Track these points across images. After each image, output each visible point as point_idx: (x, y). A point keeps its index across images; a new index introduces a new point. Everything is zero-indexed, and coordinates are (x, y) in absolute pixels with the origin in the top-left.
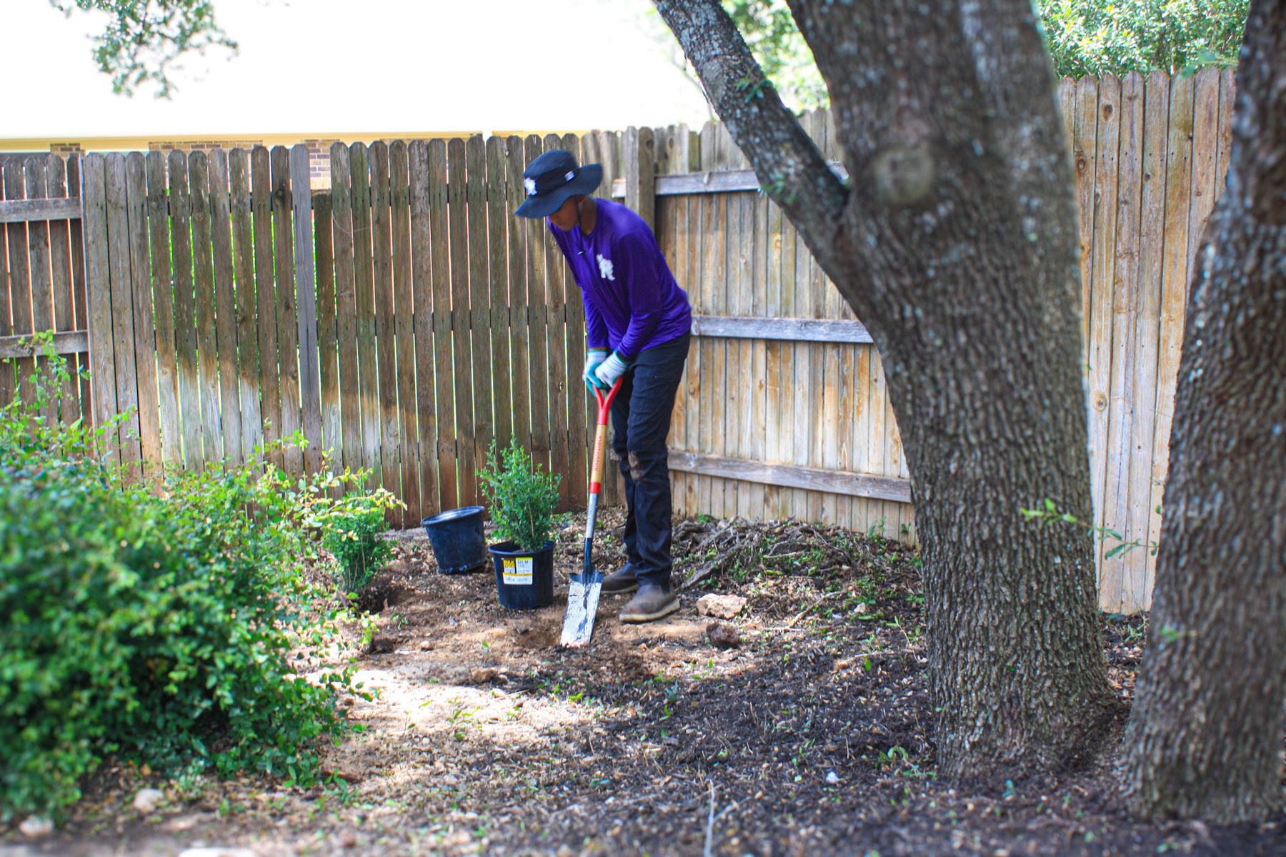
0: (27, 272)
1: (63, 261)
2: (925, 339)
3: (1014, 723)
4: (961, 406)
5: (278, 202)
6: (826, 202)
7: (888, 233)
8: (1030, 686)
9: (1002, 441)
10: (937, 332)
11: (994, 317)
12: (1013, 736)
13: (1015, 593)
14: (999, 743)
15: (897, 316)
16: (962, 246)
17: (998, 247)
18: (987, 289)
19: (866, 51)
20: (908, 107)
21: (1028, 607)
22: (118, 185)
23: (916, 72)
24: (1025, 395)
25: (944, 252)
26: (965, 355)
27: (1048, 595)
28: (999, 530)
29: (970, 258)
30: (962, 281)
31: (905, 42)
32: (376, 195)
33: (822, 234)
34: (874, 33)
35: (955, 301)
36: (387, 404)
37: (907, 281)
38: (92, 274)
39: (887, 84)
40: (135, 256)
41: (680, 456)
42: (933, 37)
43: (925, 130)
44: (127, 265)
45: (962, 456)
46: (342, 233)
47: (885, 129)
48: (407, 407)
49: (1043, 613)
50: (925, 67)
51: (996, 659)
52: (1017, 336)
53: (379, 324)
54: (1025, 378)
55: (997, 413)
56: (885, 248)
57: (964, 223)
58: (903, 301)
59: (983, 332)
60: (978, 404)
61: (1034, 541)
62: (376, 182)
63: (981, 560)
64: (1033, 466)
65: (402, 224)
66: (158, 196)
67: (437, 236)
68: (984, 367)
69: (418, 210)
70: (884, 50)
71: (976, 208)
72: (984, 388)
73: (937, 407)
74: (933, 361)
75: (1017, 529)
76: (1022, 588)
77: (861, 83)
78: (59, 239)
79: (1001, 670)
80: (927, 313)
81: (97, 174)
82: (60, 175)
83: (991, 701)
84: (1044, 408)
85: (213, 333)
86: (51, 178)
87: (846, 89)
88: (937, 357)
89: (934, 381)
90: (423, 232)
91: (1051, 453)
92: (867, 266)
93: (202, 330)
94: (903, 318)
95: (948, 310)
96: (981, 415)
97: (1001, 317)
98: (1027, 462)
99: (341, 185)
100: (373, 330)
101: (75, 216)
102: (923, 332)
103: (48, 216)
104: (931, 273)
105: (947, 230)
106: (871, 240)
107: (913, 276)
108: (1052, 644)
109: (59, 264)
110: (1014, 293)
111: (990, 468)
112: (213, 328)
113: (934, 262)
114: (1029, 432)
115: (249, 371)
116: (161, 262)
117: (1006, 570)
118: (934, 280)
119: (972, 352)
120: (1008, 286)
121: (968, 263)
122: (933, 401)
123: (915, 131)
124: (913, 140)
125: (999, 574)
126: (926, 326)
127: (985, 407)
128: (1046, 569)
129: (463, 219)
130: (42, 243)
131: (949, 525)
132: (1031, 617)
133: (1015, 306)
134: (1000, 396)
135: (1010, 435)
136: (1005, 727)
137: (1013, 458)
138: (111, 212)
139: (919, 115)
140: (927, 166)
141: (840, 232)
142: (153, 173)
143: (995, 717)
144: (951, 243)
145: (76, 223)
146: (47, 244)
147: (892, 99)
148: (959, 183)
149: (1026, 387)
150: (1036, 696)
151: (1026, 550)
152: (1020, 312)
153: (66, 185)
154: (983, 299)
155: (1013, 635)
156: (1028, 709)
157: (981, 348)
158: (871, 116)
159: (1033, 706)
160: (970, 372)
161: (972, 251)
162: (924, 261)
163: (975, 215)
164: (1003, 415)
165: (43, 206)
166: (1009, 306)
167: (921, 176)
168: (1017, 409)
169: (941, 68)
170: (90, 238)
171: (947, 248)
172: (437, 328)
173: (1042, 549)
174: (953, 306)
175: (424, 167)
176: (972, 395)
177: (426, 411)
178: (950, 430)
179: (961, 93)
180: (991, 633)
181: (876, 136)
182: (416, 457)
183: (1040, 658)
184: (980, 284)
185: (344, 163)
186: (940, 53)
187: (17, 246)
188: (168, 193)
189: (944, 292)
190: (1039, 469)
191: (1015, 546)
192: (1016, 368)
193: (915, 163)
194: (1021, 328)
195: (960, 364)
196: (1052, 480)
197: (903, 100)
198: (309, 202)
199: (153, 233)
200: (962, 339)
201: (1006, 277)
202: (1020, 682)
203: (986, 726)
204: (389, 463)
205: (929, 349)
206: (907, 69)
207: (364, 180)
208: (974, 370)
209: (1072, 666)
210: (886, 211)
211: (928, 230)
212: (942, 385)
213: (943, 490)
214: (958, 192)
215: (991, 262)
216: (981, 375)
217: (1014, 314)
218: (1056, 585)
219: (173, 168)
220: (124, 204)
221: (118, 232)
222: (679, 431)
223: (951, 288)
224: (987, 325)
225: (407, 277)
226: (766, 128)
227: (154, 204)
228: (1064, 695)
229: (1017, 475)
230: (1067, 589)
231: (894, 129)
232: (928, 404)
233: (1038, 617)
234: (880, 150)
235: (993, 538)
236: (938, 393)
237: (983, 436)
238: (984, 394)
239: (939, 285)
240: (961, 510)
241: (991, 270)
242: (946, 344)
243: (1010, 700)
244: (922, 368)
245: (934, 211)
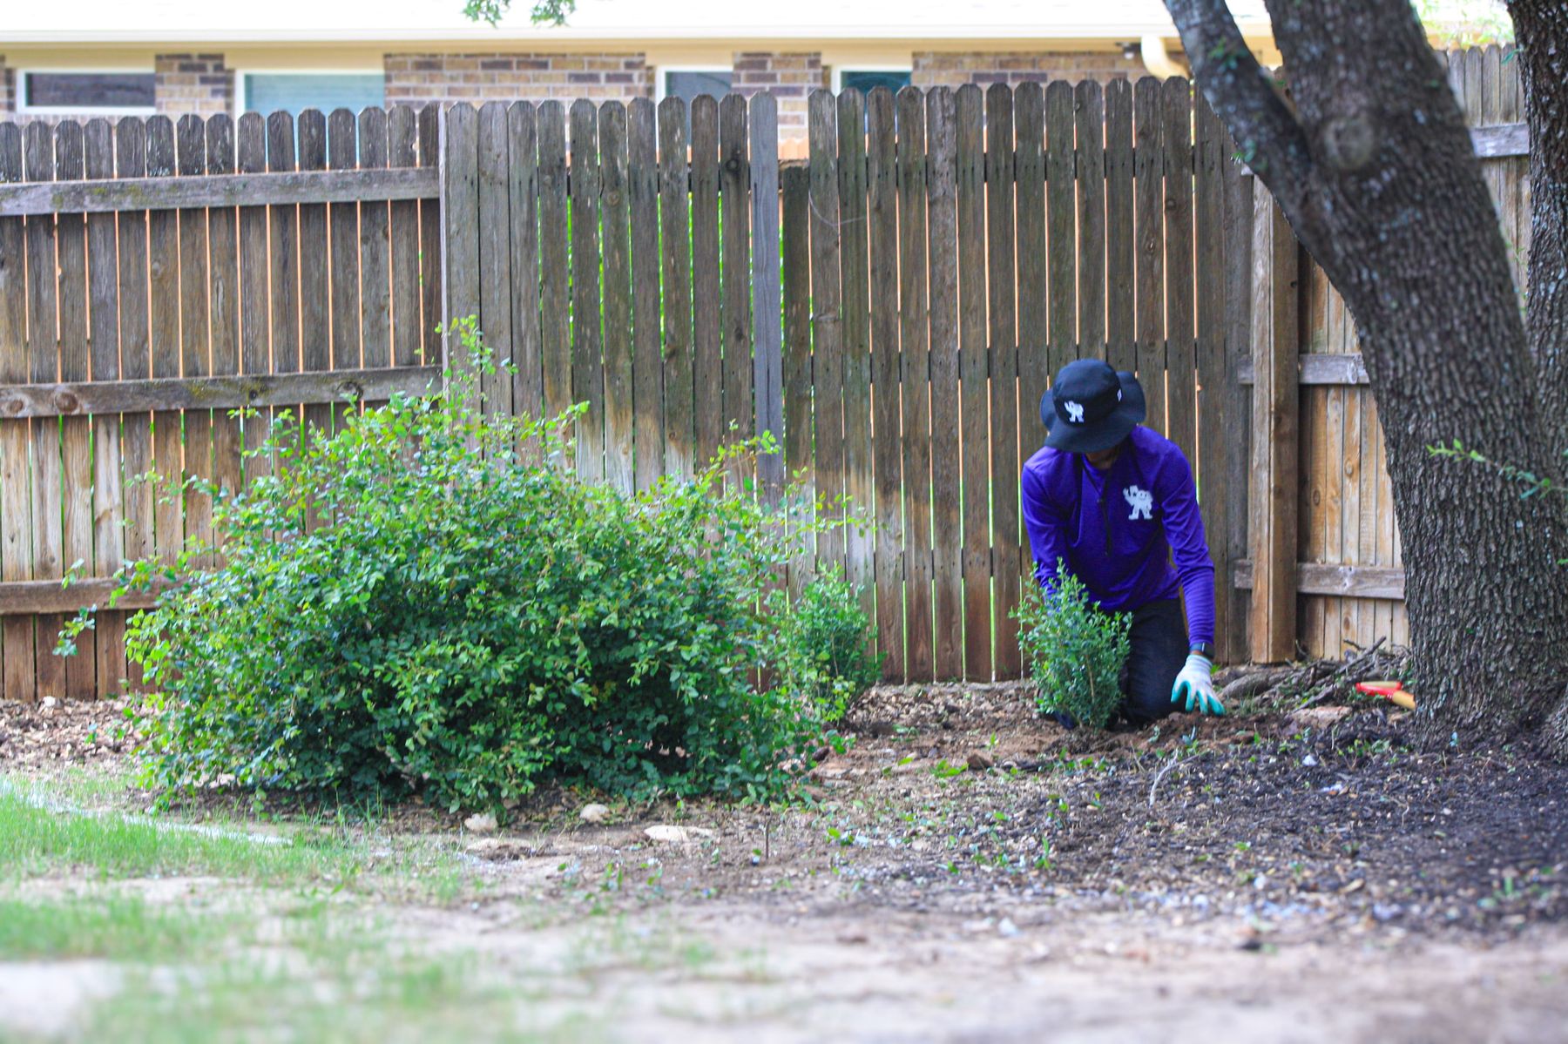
0: (356, 275)
1: (409, 261)
2: (1382, 302)
3: (1476, 686)
4: (1416, 368)
5: (729, 178)
6: (1296, 170)
7: (1341, 198)
8: (1490, 650)
9: (1456, 401)
10: (1393, 296)
11: (1445, 279)
12: (1473, 701)
13: (1473, 557)
14: (1462, 709)
15: (1355, 280)
16: (1410, 211)
17: (1446, 212)
18: (1437, 253)
19: (1307, 28)
20: (1346, 80)
21: (1485, 569)
22: (496, 150)
23: (1353, 48)
24: (1479, 357)
25: (1393, 216)
26: (1419, 318)
27: (1508, 558)
28: (1456, 491)
29: (1417, 222)
30: (1411, 244)
31: (1342, 21)
32: (875, 169)
33: (1292, 201)
34: (1313, 12)
35: (1407, 264)
36: (887, 488)
37: (1361, 245)
38: (454, 280)
39: (1327, 57)
40: (518, 254)
41: (1331, 572)
42: (1369, 15)
43: (1364, 101)
44: (506, 268)
45: (1419, 417)
46: (823, 225)
47: (1329, 100)
48: (917, 496)
49: (1503, 577)
50: (1363, 42)
51: (1457, 622)
52: (1470, 299)
53: (877, 365)
54: (1480, 340)
55: (1450, 374)
56: (1340, 213)
57: (1409, 188)
58: (1360, 265)
59: (1434, 294)
60: (1432, 365)
61: (1493, 503)
62: (877, 149)
63: (1440, 522)
64: (1489, 427)
65: (914, 213)
66: (553, 166)
67: (969, 232)
68: (1437, 329)
69: (940, 192)
70: (1323, 27)
71: (1420, 175)
72: (1437, 349)
73: (1396, 369)
74: (1389, 323)
75: (1473, 489)
76: (1481, 550)
77: (1307, 58)
78: (405, 228)
79: (1461, 633)
80: (1383, 276)
81: (466, 133)
82: (408, 133)
83: (1453, 664)
84: (1502, 370)
85: (628, 372)
86: (397, 136)
87: (1295, 62)
88: (1394, 320)
89: (1392, 343)
90: (945, 226)
91: (1510, 416)
92: (1328, 232)
93: (611, 368)
94: (1361, 281)
95: (1400, 273)
96: (1435, 376)
97: (1452, 280)
98: (1483, 423)
99: (823, 153)
100: (867, 374)
101: (428, 194)
102: (1380, 295)
103: (388, 194)
104: (1383, 237)
105: (1392, 195)
106: (1328, 205)
107: (1367, 241)
108: (1513, 608)
109: (403, 266)
110: (1466, 257)
111: (1446, 429)
112: (628, 364)
113: (1385, 226)
114: (1484, 394)
115: (679, 432)
116: (554, 266)
117: (1464, 530)
118: (1387, 242)
119: (1425, 314)
120: (1459, 249)
121: (1417, 227)
122: (1392, 364)
123: (1355, 102)
124: (1352, 110)
125: (1457, 536)
126: (1383, 289)
127: (1438, 368)
128: (1507, 532)
129: (1008, 206)
130: (380, 234)
131: (1411, 489)
132: (1490, 579)
133: (1467, 269)
134: (1453, 357)
135: (1463, 395)
136: (1466, 693)
137: (1467, 418)
138: (485, 188)
139: (1357, 88)
140: (1368, 134)
141: (1306, 200)
142: (548, 132)
143: (1456, 683)
144: (1398, 207)
145: (431, 205)
146: (386, 236)
147: (1332, 72)
148: (1399, 150)
149: (1481, 349)
150: (1497, 660)
151: (1484, 511)
152: (1473, 275)
153: (416, 147)
154: (1433, 262)
155: (1472, 597)
156: (1487, 673)
157: (1433, 310)
158: (1316, 88)
159: (1492, 669)
160: (1423, 333)
161: (1419, 215)
162: (1376, 225)
163: (1419, 181)
164: (1457, 376)
165: (385, 179)
166: (1461, 269)
167: (1363, 144)
168: (1470, 371)
169: (1379, 43)
170: (454, 227)
171: (1395, 212)
172: (965, 373)
173: (1501, 513)
174: (1405, 270)
175: (949, 126)
176: (1426, 356)
177: (946, 502)
178: (1407, 392)
179: (1402, 66)
180: (1451, 596)
181: (1322, 105)
182: (928, 572)
183: (1501, 622)
184: (1429, 248)
185: (828, 119)
186: (1376, 29)
187: (343, 238)
188: (568, 163)
189: (1396, 255)
190: (1496, 432)
191: (1471, 506)
192: (1469, 331)
193: (1357, 132)
194: (1474, 291)
195: (1414, 325)
196: (1513, 444)
197: (1342, 74)
198: (776, 178)
199: (545, 222)
200: (1415, 301)
201: (1457, 241)
202: (1479, 645)
203: (1448, 692)
204: (887, 580)
205: (1386, 312)
206: (1344, 45)
207: (859, 146)
208: (1428, 331)
209: (1539, 635)
210: (1336, 177)
211: (1375, 195)
212: (1399, 346)
213: (1406, 452)
214: (1399, 159)
215: (1439, 226)
216: (1434, 336)
217: (1466, 277)
218: (1517, 549)
219: (576, 127)
220: (504, 178)
221: (495, 219)
222: (1332, 535)
223: (1402, 252)
224: (1438, 287)
225: (921, 295)
226: (1240, 97)
227: (548, 178)
228: (1527, 663)
229: (1472, 436)
230: (1531, 555)
231: (1336, 101)
232: (1388, 367)
233: (1498, 580)
234: (1325, 120)
235: (1449, 498)
236: (1396, 356)
237: (1437, 397)
238: (1438, 355)
239: (1390, 249)
240: (1420, 471)
241: (1439, 234)
242: (1401, 307)
243: (1470, 664)
244: (1381, 331)
245: (1379, 178)
